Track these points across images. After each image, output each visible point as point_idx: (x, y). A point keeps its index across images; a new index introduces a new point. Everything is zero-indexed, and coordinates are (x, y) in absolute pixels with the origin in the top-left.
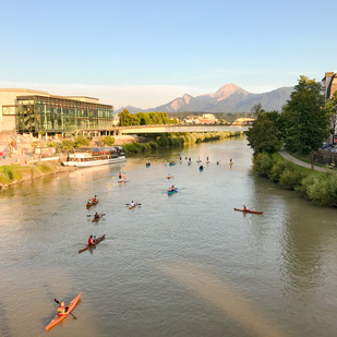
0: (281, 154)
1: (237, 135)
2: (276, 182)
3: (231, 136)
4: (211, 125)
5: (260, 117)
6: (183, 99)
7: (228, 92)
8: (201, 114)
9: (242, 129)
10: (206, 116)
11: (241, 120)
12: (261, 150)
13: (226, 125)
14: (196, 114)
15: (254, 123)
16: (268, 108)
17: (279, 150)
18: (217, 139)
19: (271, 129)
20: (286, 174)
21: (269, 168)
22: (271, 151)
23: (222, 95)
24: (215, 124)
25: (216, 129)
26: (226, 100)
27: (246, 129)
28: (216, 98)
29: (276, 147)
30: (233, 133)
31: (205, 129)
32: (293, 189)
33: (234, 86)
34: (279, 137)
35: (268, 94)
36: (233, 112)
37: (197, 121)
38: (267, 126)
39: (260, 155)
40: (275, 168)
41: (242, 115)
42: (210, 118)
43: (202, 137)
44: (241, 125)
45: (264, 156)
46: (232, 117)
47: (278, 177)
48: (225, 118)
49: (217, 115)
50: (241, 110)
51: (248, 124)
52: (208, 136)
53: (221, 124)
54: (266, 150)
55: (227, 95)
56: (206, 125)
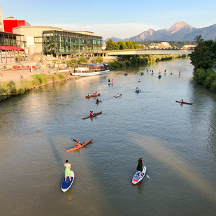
0: (213, 69)
1: (184, 57)
2: (208, 88)
3: (179, 57)
4: (166, 49)
5: (200, 44)
6: (148, 32)
7: (179, 27)
8: (160, 42)
9: (187, 52)
10: (163, 43)
11: (187, 46)
12: (199, 67)
13: (177, 49)
14: (157, 42)
15: (196, 49)
16: (206, 38)
17: (212, 66)
18: (170, 59)
19: (207, 52)
21: (204, 78)
22: (207, 67)
23: (175, 29)
24: (169, 49)
25: (169, 52)
26: (176, 34)
27: (190, 52)
28: (170, 32)
29: (210, 64)
30: (181, 55)
31: (162, 52)
33: (183, 23)
34: (213, 58)
35: (207, 28)
36: (182, 41)
37: (157, 47)
38: (205, 50)
39: (198, 70)
40: (208, 78)
41: (188, 43)
42: (166, 45)
43: (160, 57)
44: (187, 49)
45: (201, 70)
46: (181, 44)
47: (210, 84)
48: (176, 45)
49: (171, 43)
50: (187, 40)
51: (191, 49)
52: (164, 57)
53: (173, 49)
54: (203, 67)
55: (178, 30)
56: (163, 49)
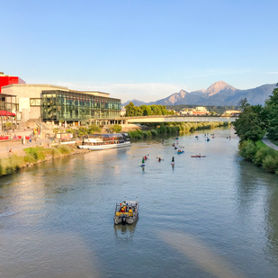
0: (263, 141)
1: (225, 125)
2: (259, 165)
3: (220, 126)
4: (203, 116)
5: (246, 110)
6: (179, 94)
7: (218, 88)
8: (195, 107)
9: (229, 120)
10: (199, 108)
11: (229, 112)
12: (246, 138)
13: (216, 116)
14: (190, 107)
15: (240, 115)
16: (253, 102)
17: (262, 138)
18: (208, 128)
19: (256, 120)
20: (268, 159)
21: (254, 154)
22: (255, 139)
23: (213, 91)
24: (207, 116)
25: (207, 119)
26: (217, 95)
27: (234, 120)
28: (208, 94)
29: (260, 135)
30: (222, 123)
31: (198, 119)
32: (274, 173)
33: (223, 83)
34: (263, 127)
35: (253, 90)
36: (222, 106)
37: (191, 113)
38: (252, 118)
39: (245, 142)
40: (258, 154)
41: (230, 108)
42: (202, 110)
43: (196, 126)
44: (229, 115)
45: (249, 143)
46: (221, 110)
47: (261, 161)
48: (216, 110)
49: (208, 108)
50: (229, 104)
51: (234, 115)
52: (201, 125)
53: (212, 116)
54: (251, 139)
55: (217, 91)
56: (198, 116)
